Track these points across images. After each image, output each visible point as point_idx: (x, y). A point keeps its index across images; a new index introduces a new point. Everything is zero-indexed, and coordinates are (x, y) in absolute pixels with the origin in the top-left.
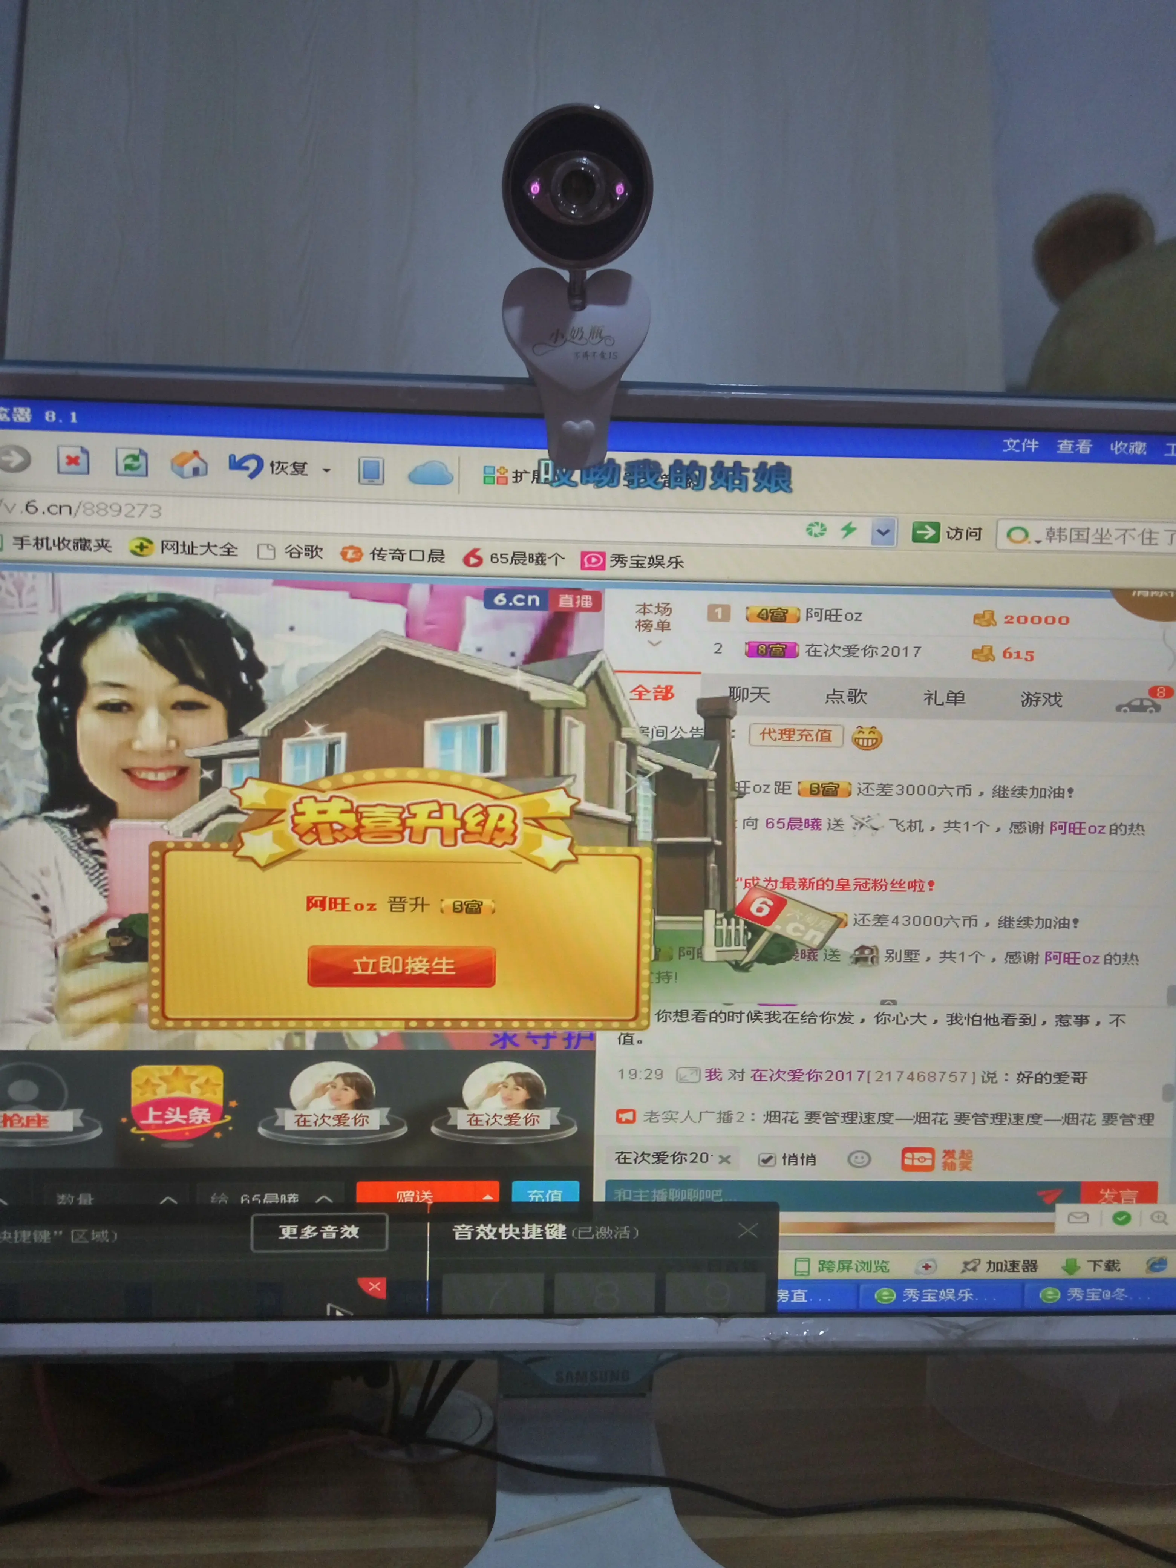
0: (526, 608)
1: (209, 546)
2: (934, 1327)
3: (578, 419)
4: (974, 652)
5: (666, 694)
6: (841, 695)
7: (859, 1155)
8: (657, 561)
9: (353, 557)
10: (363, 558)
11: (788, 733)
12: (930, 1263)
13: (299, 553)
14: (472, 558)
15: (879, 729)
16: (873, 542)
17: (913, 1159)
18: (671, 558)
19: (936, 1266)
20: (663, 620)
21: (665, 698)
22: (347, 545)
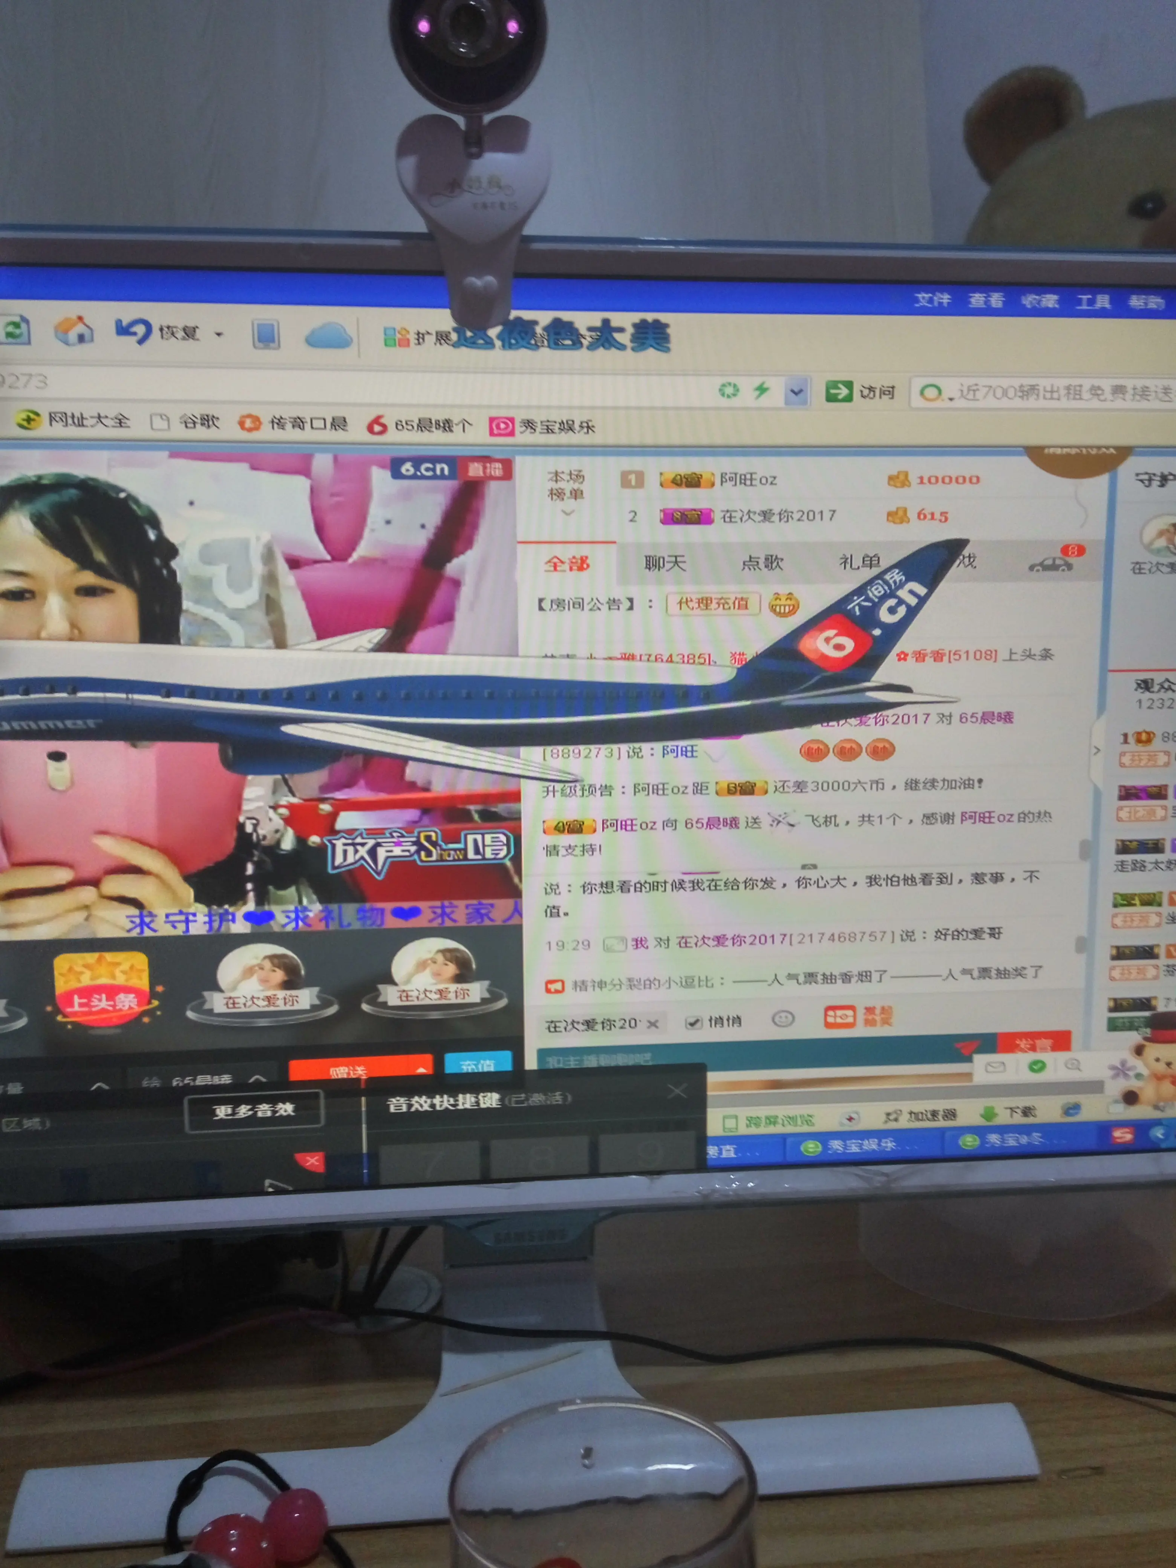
0: (435, 477)
1: (99, 417)
2: (857, 1175)
3: (479, 276)
4: (889, 514)
5: (582, 564)
6: (758, 562)
7: (783, 1015)
8: (568, 427)
9: (252, 426)
10: (262, 427)
11: (705, 602)
12: (853, 1116)
13: (194, 423)
14: (376, 425)
15: (796, 595)
16: (787, 403)
17: (835, 1017)
18: (582, 423)
19: (859, 1117)
20: (576, 488)
21: (581, 569)
22: (245, 413)
